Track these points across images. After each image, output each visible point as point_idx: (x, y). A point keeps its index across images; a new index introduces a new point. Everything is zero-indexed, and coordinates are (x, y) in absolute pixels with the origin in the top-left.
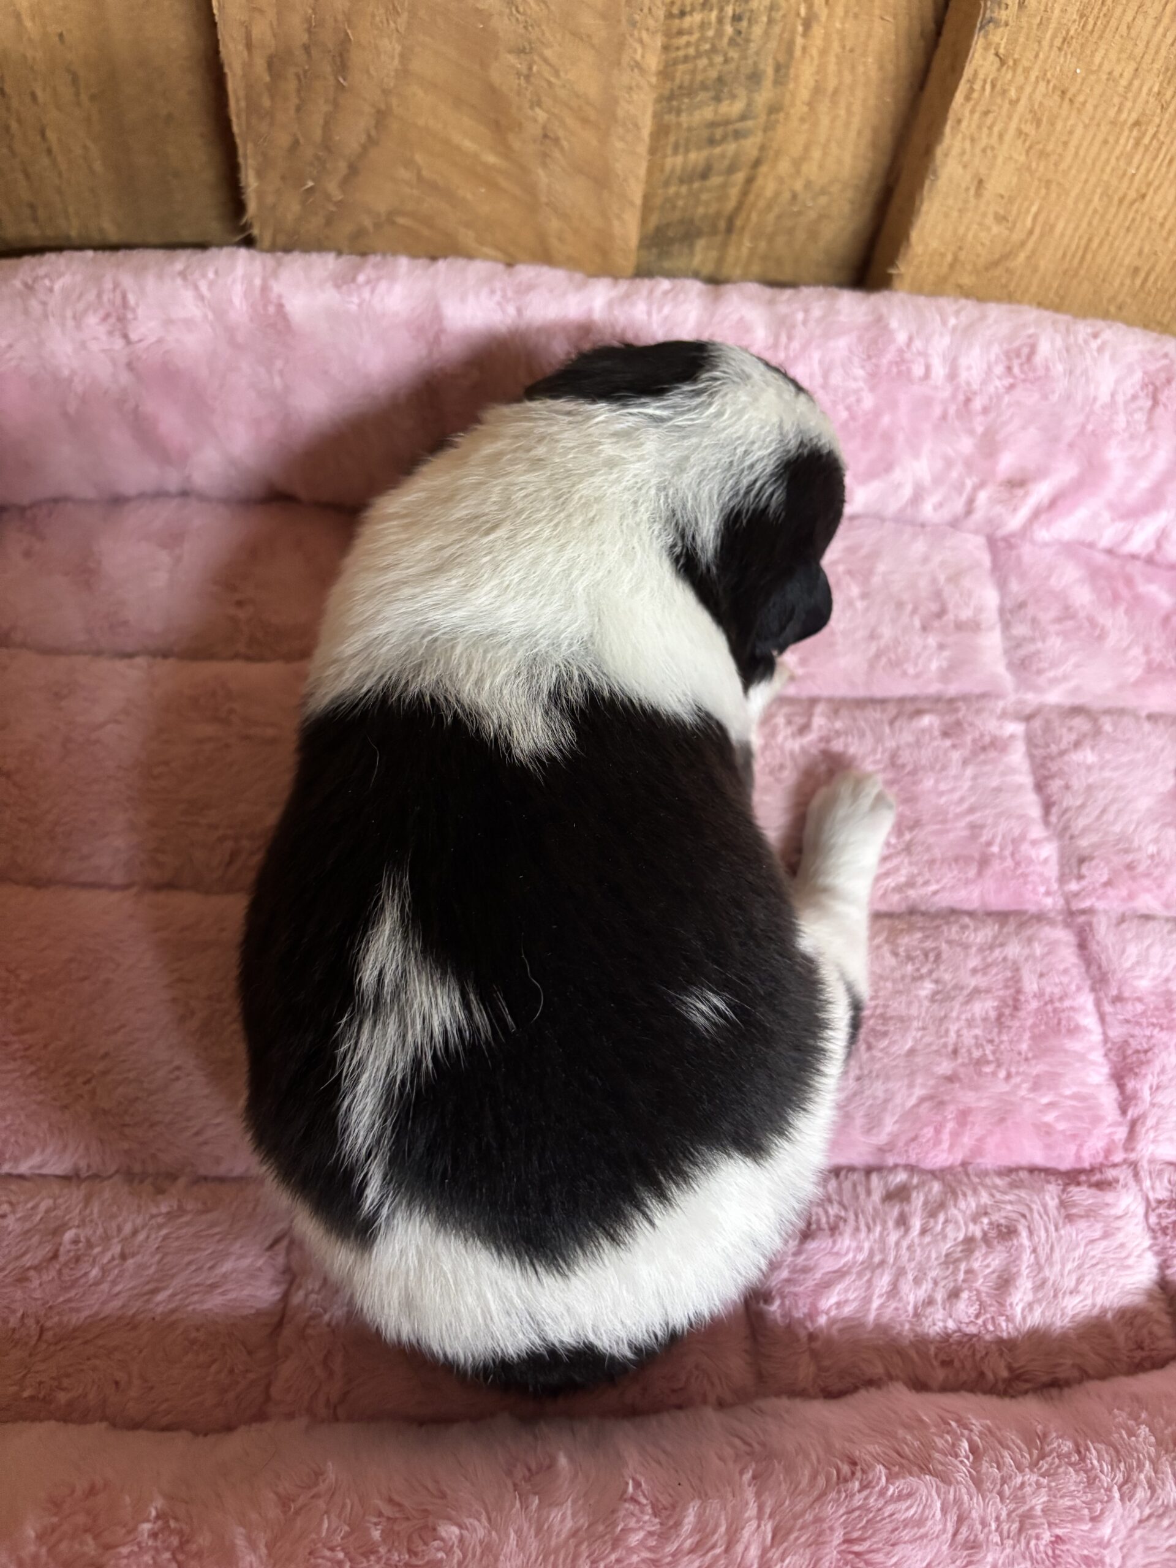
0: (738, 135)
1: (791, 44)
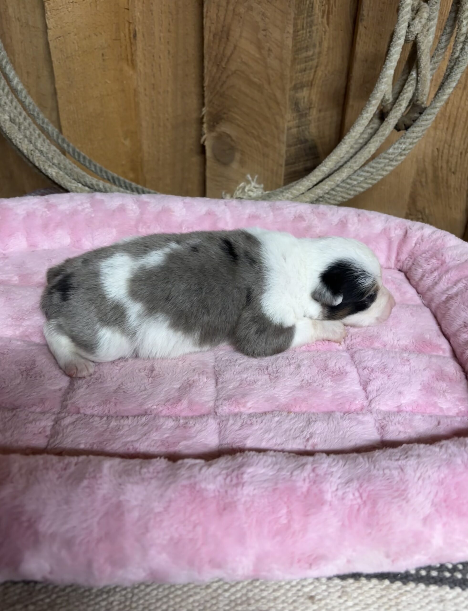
0: (312, 60)
1: (322, 38)
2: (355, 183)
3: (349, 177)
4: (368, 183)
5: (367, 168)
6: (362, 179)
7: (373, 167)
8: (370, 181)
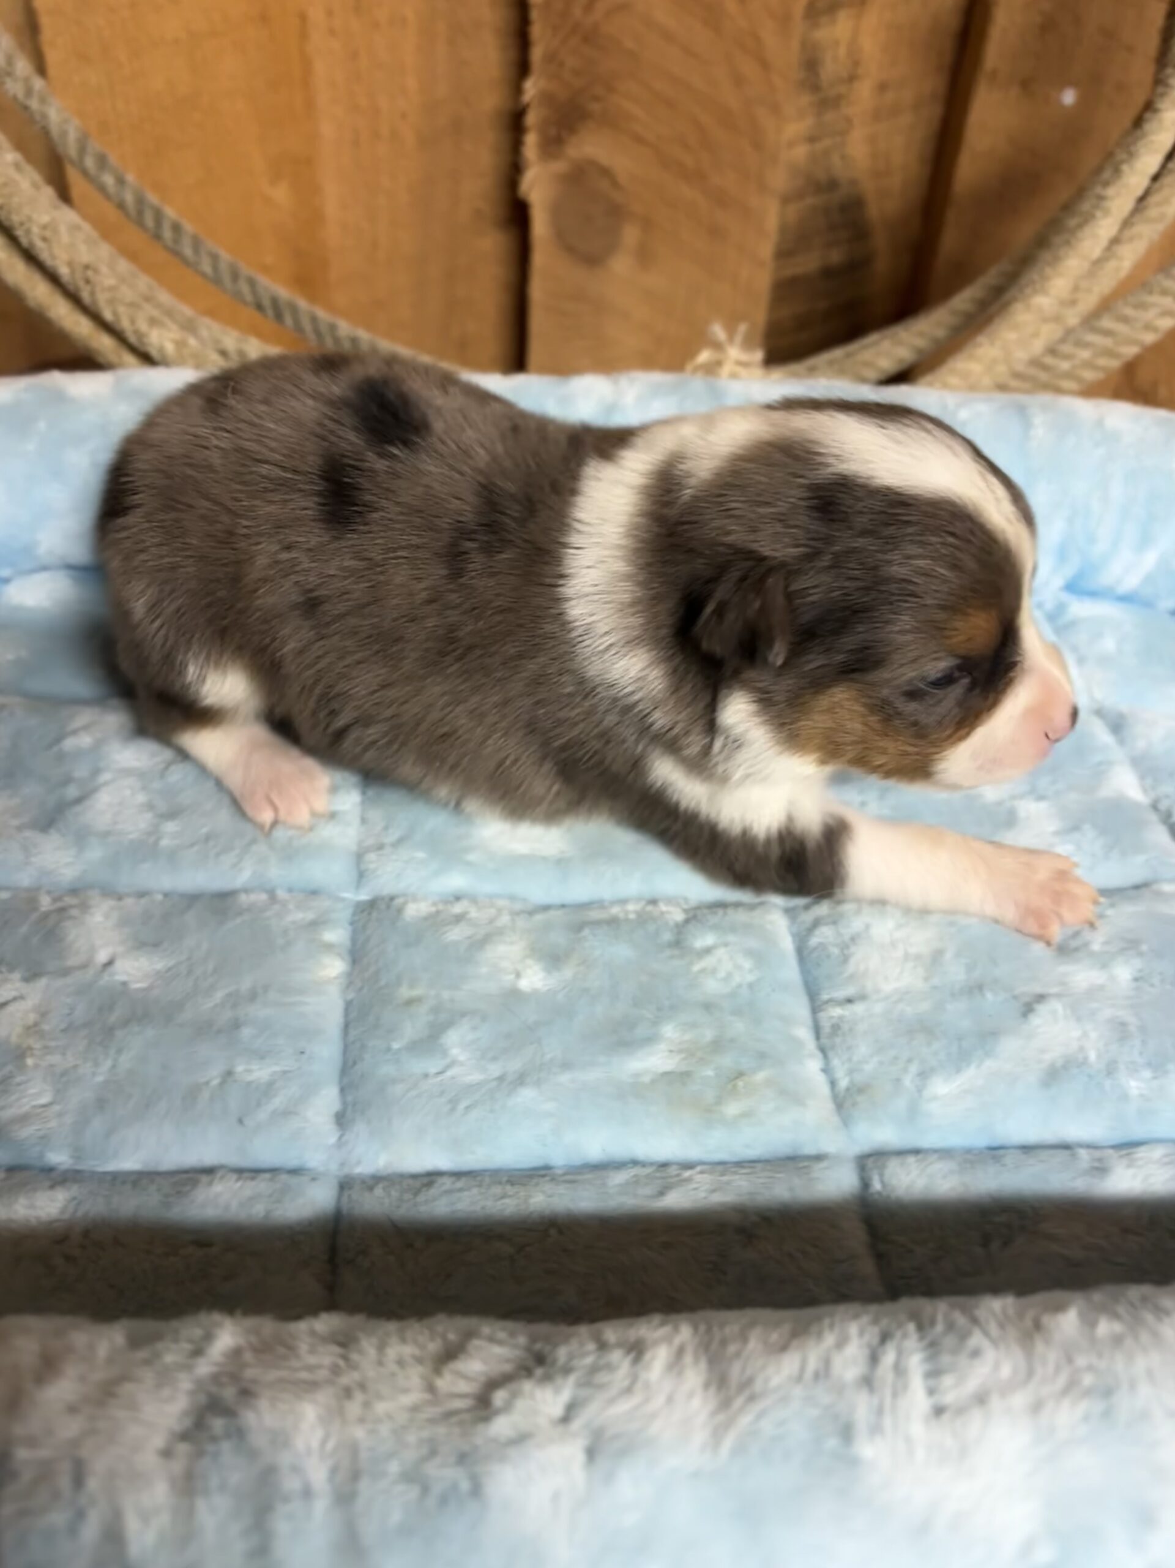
2: (1065, 365)
3: (1052, 351)
4: (1094, 367)
5: (1106, 323)
6: (1085, 354)
7: (1125, 320)
8: (1102, 362)
